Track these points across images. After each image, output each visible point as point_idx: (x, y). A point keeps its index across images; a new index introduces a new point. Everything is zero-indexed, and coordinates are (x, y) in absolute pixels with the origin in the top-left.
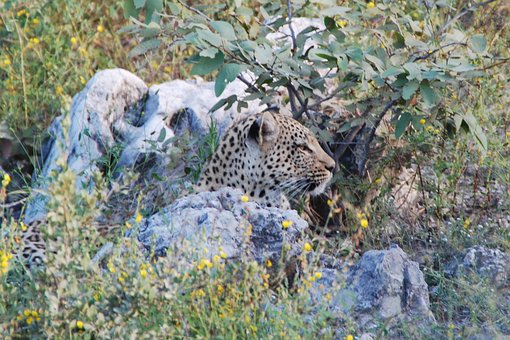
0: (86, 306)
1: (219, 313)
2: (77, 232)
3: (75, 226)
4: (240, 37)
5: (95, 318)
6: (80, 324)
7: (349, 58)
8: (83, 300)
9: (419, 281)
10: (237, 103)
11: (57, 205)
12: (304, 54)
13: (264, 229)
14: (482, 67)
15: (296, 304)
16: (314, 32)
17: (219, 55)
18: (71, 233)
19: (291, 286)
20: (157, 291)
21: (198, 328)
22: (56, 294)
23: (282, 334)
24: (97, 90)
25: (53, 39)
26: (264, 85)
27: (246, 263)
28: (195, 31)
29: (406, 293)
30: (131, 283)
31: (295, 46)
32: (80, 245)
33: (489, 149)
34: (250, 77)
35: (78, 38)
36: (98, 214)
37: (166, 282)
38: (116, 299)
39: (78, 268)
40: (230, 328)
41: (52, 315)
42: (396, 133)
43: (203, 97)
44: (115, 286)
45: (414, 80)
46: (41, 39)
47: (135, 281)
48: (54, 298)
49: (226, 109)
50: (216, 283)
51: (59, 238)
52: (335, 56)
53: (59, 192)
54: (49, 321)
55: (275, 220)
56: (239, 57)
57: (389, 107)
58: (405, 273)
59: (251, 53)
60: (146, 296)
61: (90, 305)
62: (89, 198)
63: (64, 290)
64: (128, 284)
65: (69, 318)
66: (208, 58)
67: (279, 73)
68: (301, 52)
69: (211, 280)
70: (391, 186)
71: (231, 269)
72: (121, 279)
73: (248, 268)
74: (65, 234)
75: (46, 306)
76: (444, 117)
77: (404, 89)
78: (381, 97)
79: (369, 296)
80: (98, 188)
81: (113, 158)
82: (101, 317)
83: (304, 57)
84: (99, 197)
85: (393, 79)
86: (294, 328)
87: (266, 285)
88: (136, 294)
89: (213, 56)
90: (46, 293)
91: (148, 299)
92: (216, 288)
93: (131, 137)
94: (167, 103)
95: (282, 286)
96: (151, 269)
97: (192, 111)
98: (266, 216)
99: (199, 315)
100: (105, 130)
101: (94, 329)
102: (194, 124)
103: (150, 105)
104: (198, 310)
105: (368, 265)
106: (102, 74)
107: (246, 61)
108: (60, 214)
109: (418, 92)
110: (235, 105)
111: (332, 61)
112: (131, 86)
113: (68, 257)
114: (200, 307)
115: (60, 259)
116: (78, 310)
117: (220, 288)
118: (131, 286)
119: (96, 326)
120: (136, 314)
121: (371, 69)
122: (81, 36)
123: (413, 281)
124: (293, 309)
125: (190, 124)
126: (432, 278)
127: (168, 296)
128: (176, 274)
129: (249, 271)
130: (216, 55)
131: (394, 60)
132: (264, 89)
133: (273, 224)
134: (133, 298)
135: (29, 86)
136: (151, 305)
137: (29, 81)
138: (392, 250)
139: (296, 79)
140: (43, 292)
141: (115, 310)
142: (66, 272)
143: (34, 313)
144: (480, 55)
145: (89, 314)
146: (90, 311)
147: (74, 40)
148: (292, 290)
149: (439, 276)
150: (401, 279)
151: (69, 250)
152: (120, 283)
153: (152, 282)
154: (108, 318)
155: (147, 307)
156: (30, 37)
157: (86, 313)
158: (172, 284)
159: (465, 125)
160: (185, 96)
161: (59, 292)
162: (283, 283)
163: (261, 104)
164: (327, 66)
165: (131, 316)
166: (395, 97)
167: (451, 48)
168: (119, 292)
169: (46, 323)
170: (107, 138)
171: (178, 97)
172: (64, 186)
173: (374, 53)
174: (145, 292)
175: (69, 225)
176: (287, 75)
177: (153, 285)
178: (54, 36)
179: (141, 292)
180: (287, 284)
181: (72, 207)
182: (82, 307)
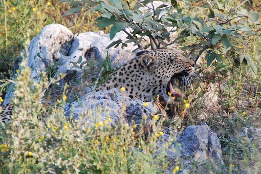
0: (34, 143)
1: (106, 152)
2: (30, 103)
3: (30, 99)
4: (124, 8)
5: (38, 150)
6: (30, 153)
7: (183, 22)
8: (32, 141)
9: (216, 143)
10: (121, 44)
11: (20, 87)
12: (159, 19)
13: (133, 112)
14: (256, 30)
15: (148, 148)
16: (165, 8)
17: (113, 17)
18: (27, 103)
19: (146, 139)
20: (73, 137)
21: (94, 158)
22: (18, 137)
23: (140, 164)
24: (46, 35)
25: (23, 9)
26: (137, 35)
27: (122, 124)
28: (100, 4)
29: (209, 150)
30: (59, 132)
31: (154, 15)
32: (32, 111)
33: (258, 74)
34: (129, 30)
35: (37, 8)
36: (43, 94)
37: (78, 133)
38: (51, 140)
39: (31, 122)
40: (112, 159)
41: (16, 147)
42: (207, 64)
43: (103, 41)
44: (50, 134)
45: (219, 34)
46: (17, 8)
47: (61, 131)
48: (16, 138)
49: (115, 47)
50: (105, 135)
51: (20, 105)
52: (176, 20)
53: (21, 80)
54: (13, 151)
55: (140, 107)
56: (123, 19)
57: (204, 49)
58: (209, 138)
59: (130, 17)
60: (67, 139)
61: (36, 143)
62: (38, 86)
63: (22, 135)
64: (57, 133)
65: (24, 150)
66: (107, 18)
67: (145, 29)
68: (158, 17)
69: (103, 133)
70: (204, 92)
71: (113, 127)
72: (54, 130)
73: (123, 127)
74: (24, 103)
75: (12, 143)
76: (234, 56)
77: (213, 39)
78: (200, 44)
79: (189, 150)
80: (43, 80)
81: (52, 70)
82: (42, 150)
83: (160, 21)
84: (44, 86)
85: (207, 34)
86: (147, 161)
87: (133, 138)
88: (62, 138)
89: (109, 18)
90: (13, 136)
91: (68, 141)
92: (105, 137)
93: (64, 61)
94: (83, 44)
95: (141, 138)
96: (70, 126)
97: (97, 49)
98: (134, 105)
99: (95, 152)
100: (49, 57)
101: (38, 156)
102: (98, 56)
103: (74, 44)
104: (95, 149)
105: (189, 134)
106: (49, 27)
107: (127, 21)
108: (21, 92)
109: (220, 41)
110: (121, 45)
111: (175, 23)
112: (64, 34)
113: (25, 116)
114: (96, 147)
115: (21, 117)
116: (29, 146)
117: (107, 138)
118: (59, 134)
119: (39, 155)
120: (61, 149)
121: (195, 28)
122: (38, 7)
123: (213, 143)
124: (147, 150)
125: (96, 55)
126: (224, 142)
127: (79, 140)
128: (84, 129)
129: (124, 129)
130: (111, 17)
131: (208, 24)
132: (136, 37)
133: (138, 109)
134: (60, 140)
135: (9, 32)
136: (69, 145)
137: (9, 29)
138: (203, 126)
139: (154, 32)
140: (11, 135)
141: (50, 146)
142: (24, 124)
143: (6, 146)
144: (255, 23)
145: (36, 148)
146: (36, 146)
147: (34, 9)
148: (147, 142)
149: (227, 141)
150: (206, 141)
151: (26, 112)
152: (53, 132)
153: (71, 132)
154: (46, 151)
155: (67, 145)
156: (10, 7)
157: (33, 147)
158: (81, 134)
159: (245, 61)
160: (93, 41)
161: (19, 135)
162: (142, 137)
163: (135, 45)
164: (172, 26)
165: (58, 150)
166: (208, 43)
167: (239, 18)
168: (52, 137)
169: (12, 152)
170: (50, 61)
171: (90, 40)
172: (24, 77)
173: (197, 19)
174: (66, 137)
175: (26, 98)
176: (149, 29)
177: (71, 134)
178: (24, 7)
179: (64, 138)
180: (144, 138)
181: (28, 89)
182: (32, 144)
